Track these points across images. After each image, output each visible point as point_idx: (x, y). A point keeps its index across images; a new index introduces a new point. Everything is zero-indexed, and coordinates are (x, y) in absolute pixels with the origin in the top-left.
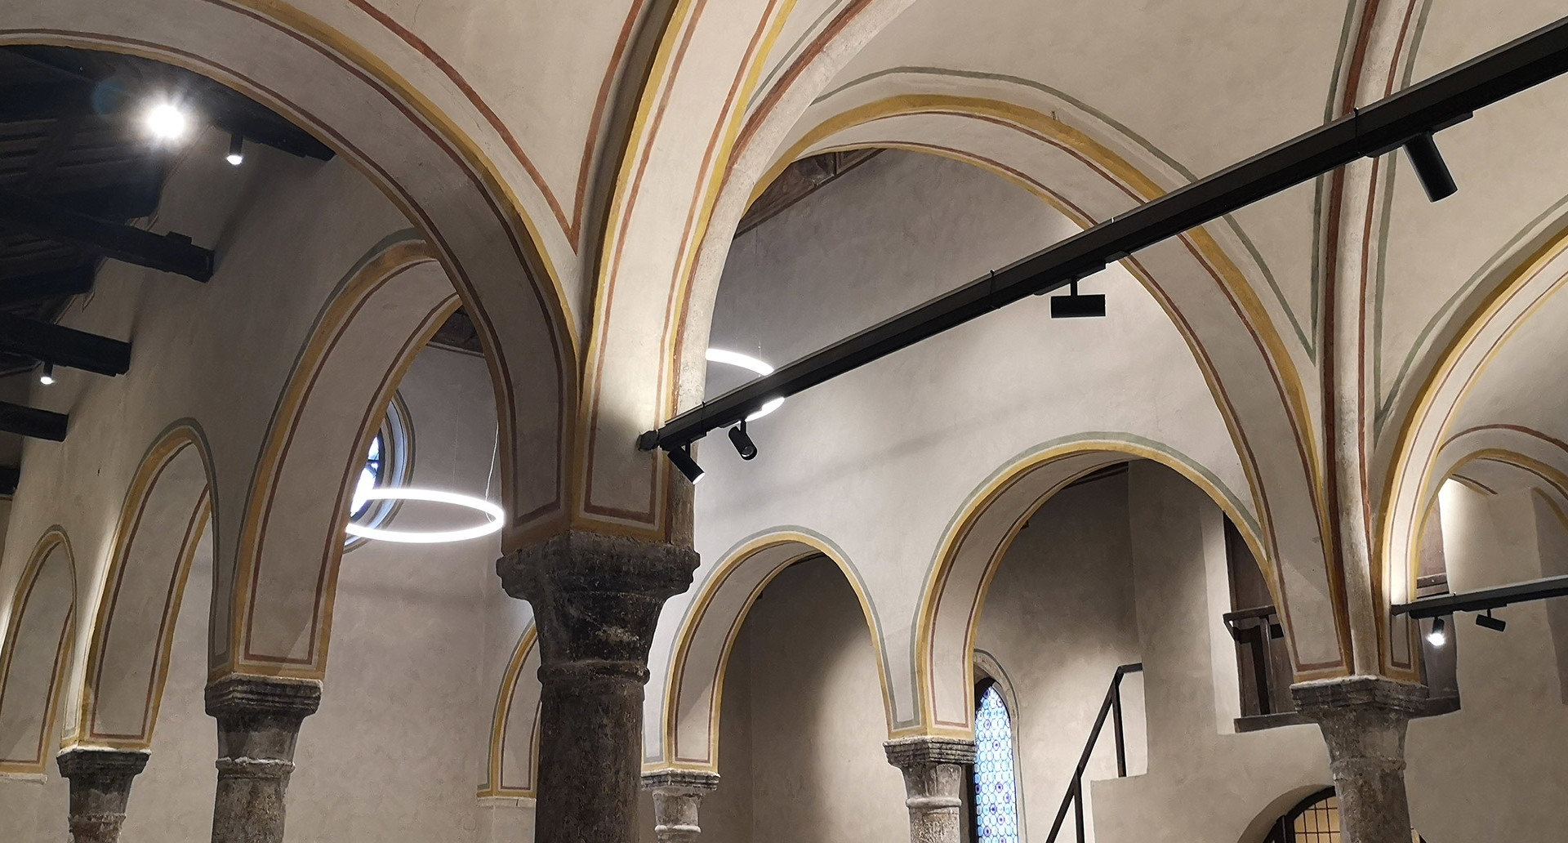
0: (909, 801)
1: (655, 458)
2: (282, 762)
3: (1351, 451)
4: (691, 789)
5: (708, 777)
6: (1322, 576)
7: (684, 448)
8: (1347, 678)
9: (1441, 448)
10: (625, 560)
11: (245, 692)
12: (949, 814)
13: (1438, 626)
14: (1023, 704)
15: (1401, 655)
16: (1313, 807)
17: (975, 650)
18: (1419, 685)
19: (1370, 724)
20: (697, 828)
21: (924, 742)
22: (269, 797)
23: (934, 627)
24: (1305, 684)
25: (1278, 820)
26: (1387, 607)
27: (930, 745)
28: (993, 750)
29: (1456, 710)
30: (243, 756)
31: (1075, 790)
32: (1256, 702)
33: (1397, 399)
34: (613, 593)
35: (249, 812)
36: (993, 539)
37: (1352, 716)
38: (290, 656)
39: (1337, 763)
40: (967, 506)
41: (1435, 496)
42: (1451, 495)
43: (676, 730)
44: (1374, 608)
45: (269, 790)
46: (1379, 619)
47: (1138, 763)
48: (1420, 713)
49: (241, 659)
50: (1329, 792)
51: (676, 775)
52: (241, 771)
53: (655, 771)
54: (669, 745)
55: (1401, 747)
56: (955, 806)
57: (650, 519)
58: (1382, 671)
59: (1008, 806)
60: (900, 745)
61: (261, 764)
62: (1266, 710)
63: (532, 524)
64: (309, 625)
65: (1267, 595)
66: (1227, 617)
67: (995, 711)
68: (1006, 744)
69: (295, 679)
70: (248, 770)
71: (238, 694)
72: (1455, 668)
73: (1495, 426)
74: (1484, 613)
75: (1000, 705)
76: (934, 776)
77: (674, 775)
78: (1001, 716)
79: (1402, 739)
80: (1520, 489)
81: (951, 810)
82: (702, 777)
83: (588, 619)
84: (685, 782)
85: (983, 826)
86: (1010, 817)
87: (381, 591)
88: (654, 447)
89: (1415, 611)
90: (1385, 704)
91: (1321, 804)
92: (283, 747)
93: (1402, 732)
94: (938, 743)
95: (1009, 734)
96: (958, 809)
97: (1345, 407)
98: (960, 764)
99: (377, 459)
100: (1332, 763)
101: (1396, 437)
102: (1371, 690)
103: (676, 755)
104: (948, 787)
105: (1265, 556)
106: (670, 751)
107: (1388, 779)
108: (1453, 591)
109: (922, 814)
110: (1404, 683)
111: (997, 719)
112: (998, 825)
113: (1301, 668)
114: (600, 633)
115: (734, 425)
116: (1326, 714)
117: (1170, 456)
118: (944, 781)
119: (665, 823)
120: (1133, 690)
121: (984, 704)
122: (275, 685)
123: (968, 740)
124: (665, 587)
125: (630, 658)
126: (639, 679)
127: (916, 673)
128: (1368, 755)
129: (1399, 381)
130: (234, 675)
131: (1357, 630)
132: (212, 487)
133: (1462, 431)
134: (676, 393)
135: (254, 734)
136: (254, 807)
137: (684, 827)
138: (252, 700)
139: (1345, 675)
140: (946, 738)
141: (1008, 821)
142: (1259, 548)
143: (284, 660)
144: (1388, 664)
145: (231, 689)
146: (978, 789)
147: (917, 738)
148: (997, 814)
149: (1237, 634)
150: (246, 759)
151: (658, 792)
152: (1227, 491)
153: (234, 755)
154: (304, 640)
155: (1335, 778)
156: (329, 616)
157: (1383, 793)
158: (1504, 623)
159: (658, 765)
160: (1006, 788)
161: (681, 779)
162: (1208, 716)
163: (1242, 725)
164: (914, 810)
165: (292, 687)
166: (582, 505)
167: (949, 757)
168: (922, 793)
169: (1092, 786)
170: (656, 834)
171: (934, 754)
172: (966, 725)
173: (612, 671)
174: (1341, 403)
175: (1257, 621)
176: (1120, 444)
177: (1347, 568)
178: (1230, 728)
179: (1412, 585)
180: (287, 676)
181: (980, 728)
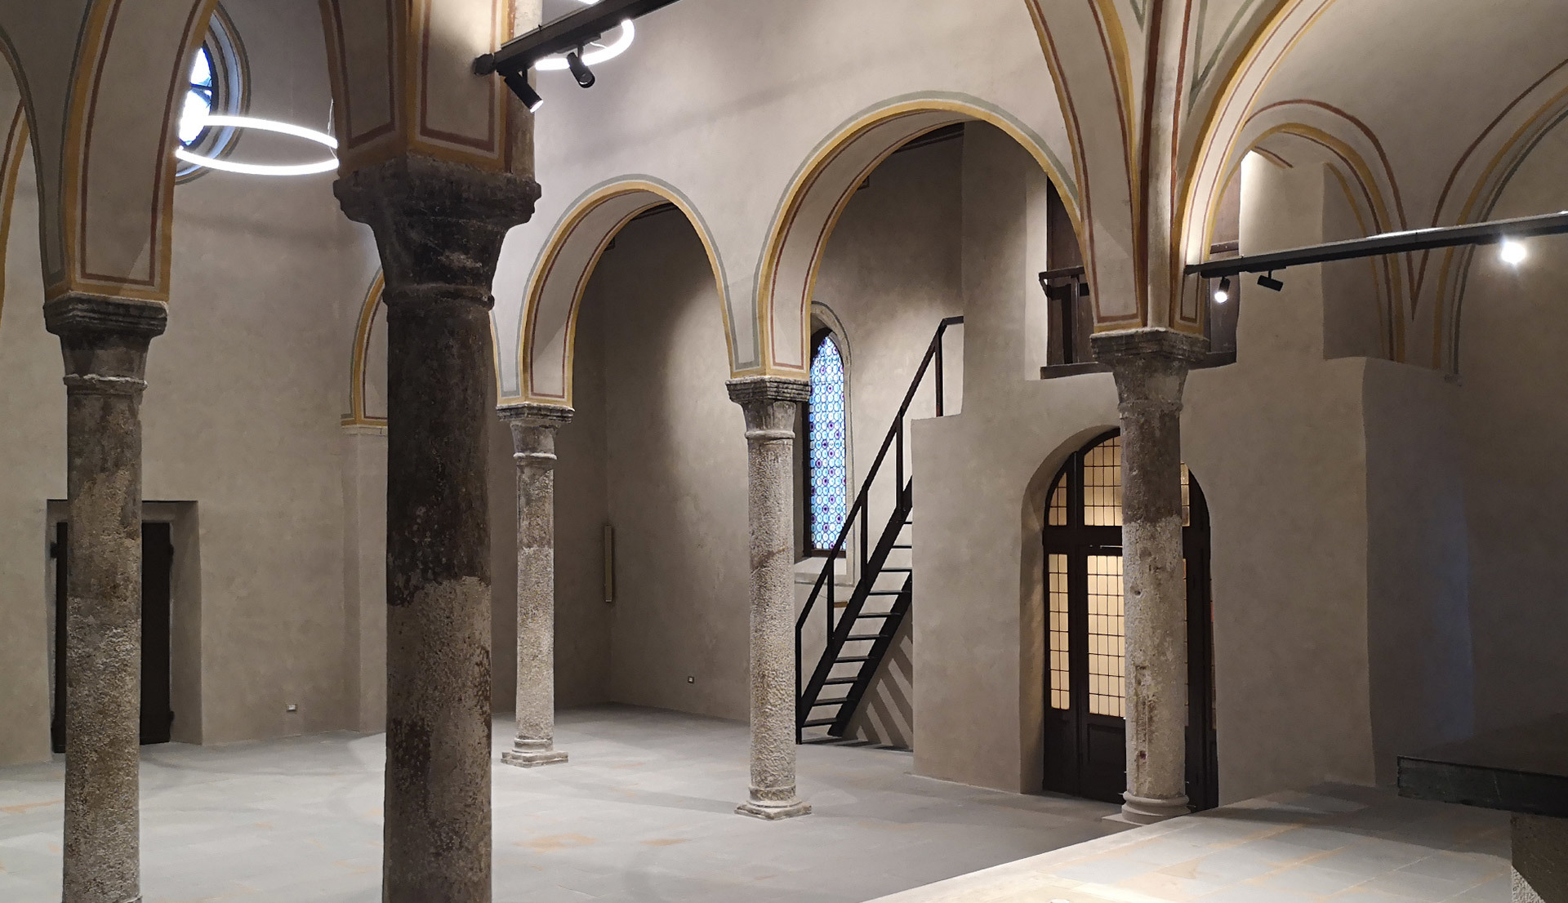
0: (748, 433)
1: (492, 84)
2: (133, 380)
3: (1166, 120)
4: (547, 422)
5: (563, 411)
6: (1128, 235)
7: (521, 73)
8: (1140, 330)
9: (1246, 122)
10: (465, 187)
11: (85, 311)
12: (784, 445)
13: (1224, 286)
14: (856, 351)
15: (1189, 311)
16: (1102, 445)
17: (813, 303)
18: (1202, 338)
19: (1156, 371)
20: (553, 456)
21: (763, 381)
22: (123, 412)
23: (775, 277)
24: (1103, 334)
25: (1070, 456)
26: (1182, 267)
27: (768, 384)
28: (827, 393)
29: (1232, 363)
30: (93, 373)
31: (897, 428)
32: (1061, 352)
33: (1214, 69)
34: (454, 220)
35: (103, 426)
36: (835, 193)
37: (1141, 363)
38: (131, 277)
39: (1124, 404)
40: (810, 161)
41: (1238, 165)
42: (1252, 165)
43: (531, 367)
44: (1171, 267)
45: (122, 406)
46: (1174, 276)
47: (954, 404)
48: (1199, 364)
49: (77, 276)
50: (1115, 432)
51: (533, 408)
52: (90, 388)
53: (513, 404)
54: (525, 382)
55: (1180, 391)
56: (788, 438)
57: (488, 146)
58: (1171, 324)
59: (838, 441)
60: (741, 384)
61: (110, 381)
62: (1068, 359)
63: (366, 146)
64: (147, 246)
65: (1079, 256)
66: (1042, 276)
67: (829, 358)
68: (839, 388)
69: (137, 299)
70: (97, 387)
71: (78, 312)
72: (1236, 326)
73: (1300, 101)
74: (1266, 274)
75: (835, 352)
76: (771, 411)
77: (530, 408)
78: (835, 362)
79: (1182, 384)
80: (1314, 164)
81: (786, 441)
82: (558, 411)
83: (430, 244)
84: (541, 415)
85: (816, 459)
86: (839, 452)
87: (228, 224)
88: (491, 71)
89: (1206, 271)
90: (1172, 353)
91: (1109, 442)
92: (133, 365)
93: (1183, 378)
94: (776, 382)
95: (842, 378)
96: (791, 441)
97: (1165, 76)
98: (795, 402)
99: (210, 85)
100: (1119, 405)
101: (1209, 105)
102: (1160, 340)
103: (532, 390)
104: (784, 422)
105: (1079, 217)
106: (526, 386)
107: (1167, 419)
108: (1242, 253)
109: (759, 445)
110: (1191, 335)
111: (832, 365)
112: (828, 458)
113: (1101, 319)
114: (443, 258)
115: (571, 51)
116: (1120, 361)
117: (1001, 117)
118: (780, 416)
119: (523, 451)
120: (954, 338)
121: (821, 352)
122: (118, 305)
123: (802, 380)
124: (506, 216)
125: (474, 284)
126: (484, 304)
127: (758, 318)
128: (1151, 397)
129: (1217, 51)
130: (72, 293)
131: (1153, 286)
132: (27, 103)
133: (1267, 105)
134: (512, 16)
135: (100, 352)
136: (108, 421)
137: (541, 455)
138: (95, 319)
139: (1138, 327)
140: (783, 378)
141: (837, 455)
142: (1074, 210)
143: (124, 280)
144: (1177, 317)
145: (70, 307)
146: (812, 427)
147: (756, 377)
148: (828, 448)
149: (1050, 291)
150: (94, 376)
151: (515, 423)
152: (1050, 154)
153: (82, 373)
154: (143, 261)
155: (1121, 417)
156: (167, 239)
157: (1161, 430)
158: (1282, 284)
159: (515, 399)
160: (836, 426)
161: (539, 411)
162: (1017, 364)
163: (1047, 373)
164: (752, 441)
165: (136, 307)
166: (418, 129)
167: (785, 395)
168: (759, 426)
169: (912, 425)
170: (515, 460)
171: (771, 393)
172: (801, 367)
173: (457, 295)
174: (1162, 72)
175: (1069, 280)
176: (955, 104)
177: (1151, 230)
178: (1037, 375)
179: (1206, 249)
180: (128, 296)
181: (817, 373)
